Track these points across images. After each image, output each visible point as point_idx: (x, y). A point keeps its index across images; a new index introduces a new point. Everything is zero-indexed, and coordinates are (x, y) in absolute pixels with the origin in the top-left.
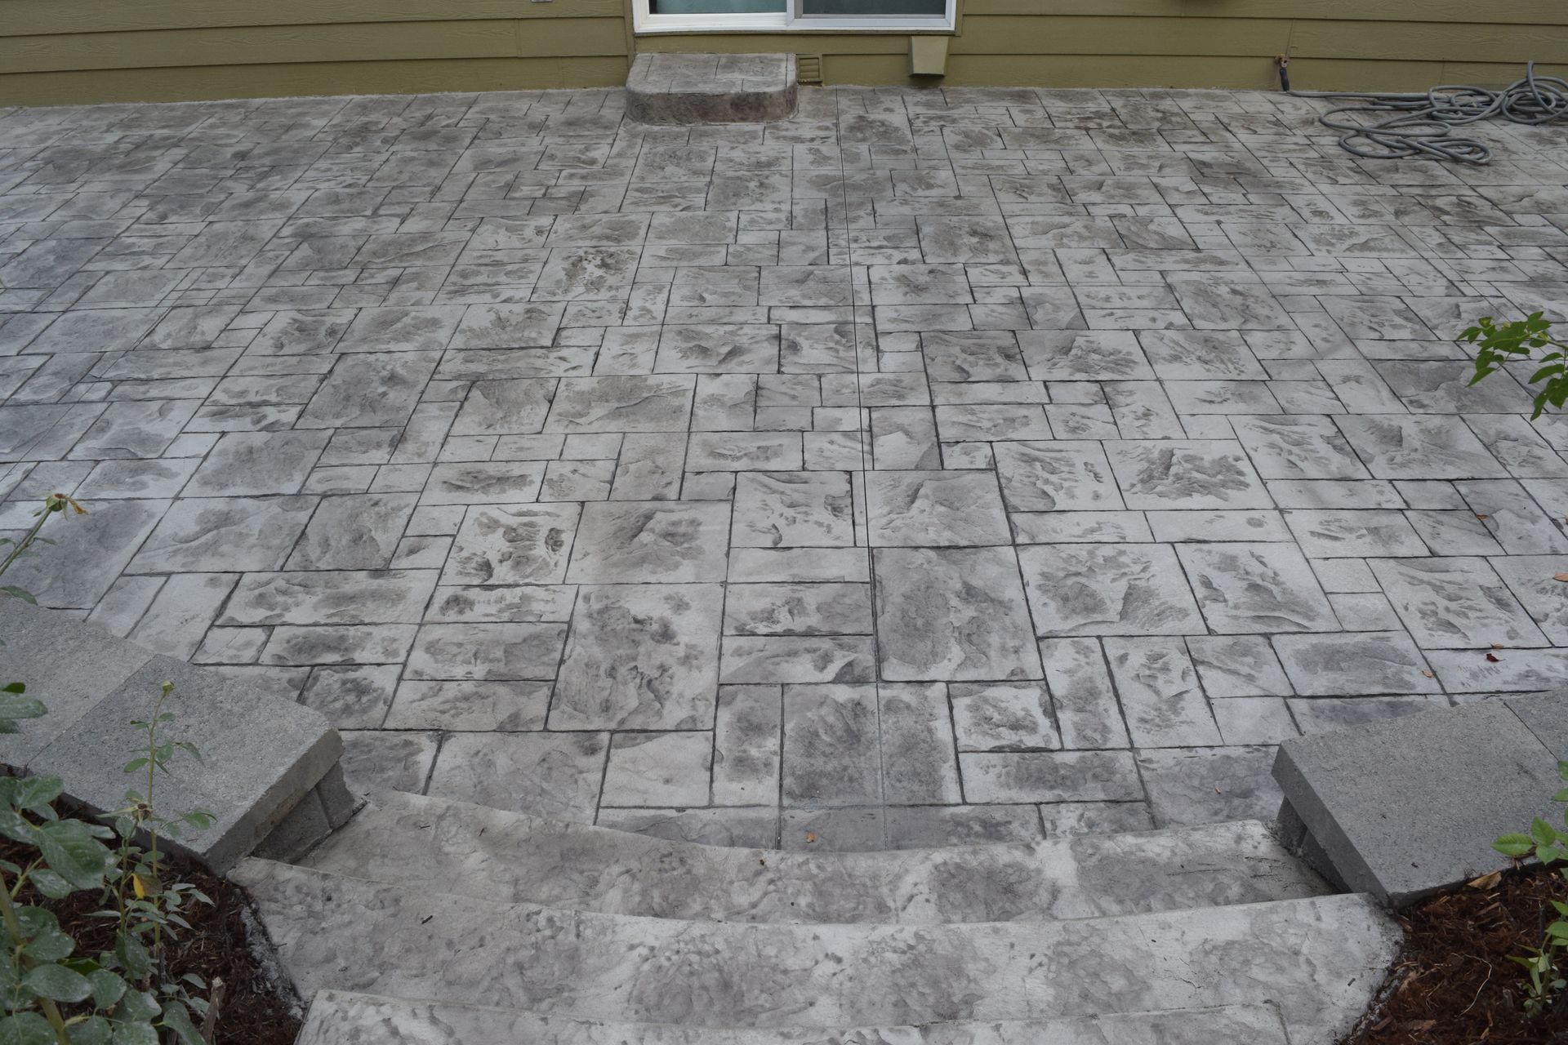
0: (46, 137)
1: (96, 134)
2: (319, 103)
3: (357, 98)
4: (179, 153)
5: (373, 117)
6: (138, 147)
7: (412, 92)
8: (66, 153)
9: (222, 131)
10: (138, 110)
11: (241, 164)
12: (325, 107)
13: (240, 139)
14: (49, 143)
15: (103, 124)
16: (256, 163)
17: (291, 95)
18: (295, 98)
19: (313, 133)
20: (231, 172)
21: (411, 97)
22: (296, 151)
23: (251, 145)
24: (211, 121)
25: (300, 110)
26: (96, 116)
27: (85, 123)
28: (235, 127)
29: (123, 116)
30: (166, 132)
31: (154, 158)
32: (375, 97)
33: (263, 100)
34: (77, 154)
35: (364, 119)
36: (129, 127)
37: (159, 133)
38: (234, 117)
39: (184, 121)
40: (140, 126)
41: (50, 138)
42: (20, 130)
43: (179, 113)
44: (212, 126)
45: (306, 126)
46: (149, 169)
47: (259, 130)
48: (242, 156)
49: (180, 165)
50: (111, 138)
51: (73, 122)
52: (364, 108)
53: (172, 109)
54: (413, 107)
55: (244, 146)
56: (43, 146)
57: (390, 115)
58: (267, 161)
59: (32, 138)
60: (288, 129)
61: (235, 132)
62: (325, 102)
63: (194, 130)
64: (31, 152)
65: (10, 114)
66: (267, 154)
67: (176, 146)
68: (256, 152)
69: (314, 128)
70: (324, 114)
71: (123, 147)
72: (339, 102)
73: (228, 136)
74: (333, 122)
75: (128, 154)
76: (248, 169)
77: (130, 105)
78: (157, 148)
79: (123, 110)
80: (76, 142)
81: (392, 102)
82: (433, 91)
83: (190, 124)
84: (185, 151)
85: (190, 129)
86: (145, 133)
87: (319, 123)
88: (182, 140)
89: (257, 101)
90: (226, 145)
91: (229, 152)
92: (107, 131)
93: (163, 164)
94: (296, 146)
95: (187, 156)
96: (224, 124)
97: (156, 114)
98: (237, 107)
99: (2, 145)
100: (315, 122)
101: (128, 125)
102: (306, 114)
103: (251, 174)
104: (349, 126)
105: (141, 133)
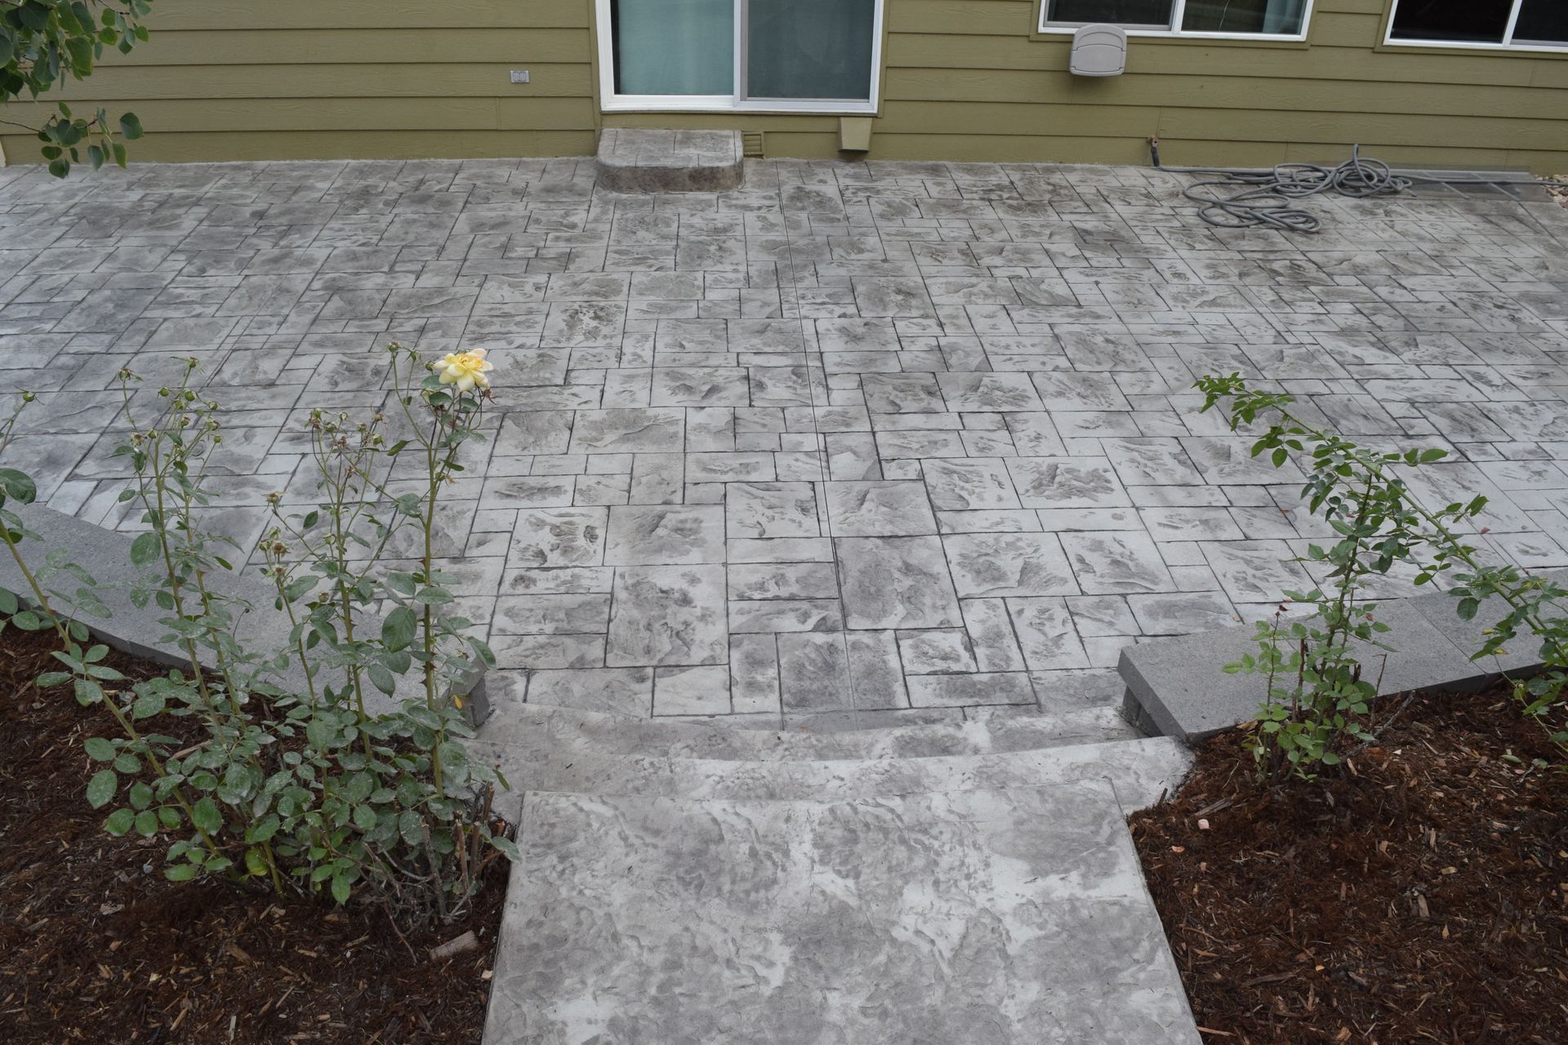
0: (71, 194)
1: (118, 192)
2: (319, 166)
3: (353, 162)
4: (201, 211)
5: (371, 181)
6: (161, 205)
7: (402, 157)
8: (96, 209)
9: (235, 191)
10: (152, 170)
11: (261, 223)
12: (325, 171)
13: (253, 200)
14: (76, 200)
15: (123, 182)
16: (274, 222)
17: (292, 158)
18: (296, 162)
19: (320, 195)
20: (253, 230)
21: (402, 162)
22: (308, 212)
23: (265, 206)
24: (223, 182)
25: (302, 173)
26: (114, 174)
27: (105, 181)
28: (246, 188)
29: (139, 175)
30: (184, 191)
32: (369, 162)
33: (266, 163)
34: (106, 210)
35: (363, 183)
36: (149, 186)
37: (178, 192)
38: (244, 178)
39: (200, 180)
40: (158, 185)
41: (74, 195)
42: (44, 187)
43: (191, 174)
44: (225, 187)
45: (311, 188)
46: (177, 226)
47: (269, 191)
48: (260, 215)
49: (205, 223)
50: (135, 195)
51: (93, 179)
52: (361, 172)
53: (184, 170)
54: (405, 172)
55: (260, 206)
56: (72, 202)
57: (386, 179)
58: (284, 220)
59: (59, 194)
60: (296, 191)
61: (247, 193)
62: (324, 166)
63: (210, 189)
64: (62, 207)
65: (32, 171)
66: (282, 214)
67: (197, 204)
68: (272, 211)
69: (320, 190)
70: (326, 178)
71: (147, 205)
72: (337, 166)
73: (242, 196)
74: (336, 185)
75: (154, 211)
76: (268, 227)
77: (143, 165)
78: (179, 206)
79: (138, 170)
80: (103, 200)
81: (385, 167)
82: (419, 157)
83: (204, 185)
84: (206, 210)
85: (206, 188)
86: (166, 192)
87: (323, 185)
88: (200, 199)
89: (262, 164)
90: (243, 205)
91: (247, 212)
92: (128, 189)
93: (189, 221)
94: (307, 206)
95: (209, 214)
96: (236, 185)
97: (169, 174)
98: (245, 168)
99: (31, 201)
100: (319, 185)
101: (146, 184)
102: (307, 177)
103: (272, 232)
104: (351, 189)
105: (160, 192)
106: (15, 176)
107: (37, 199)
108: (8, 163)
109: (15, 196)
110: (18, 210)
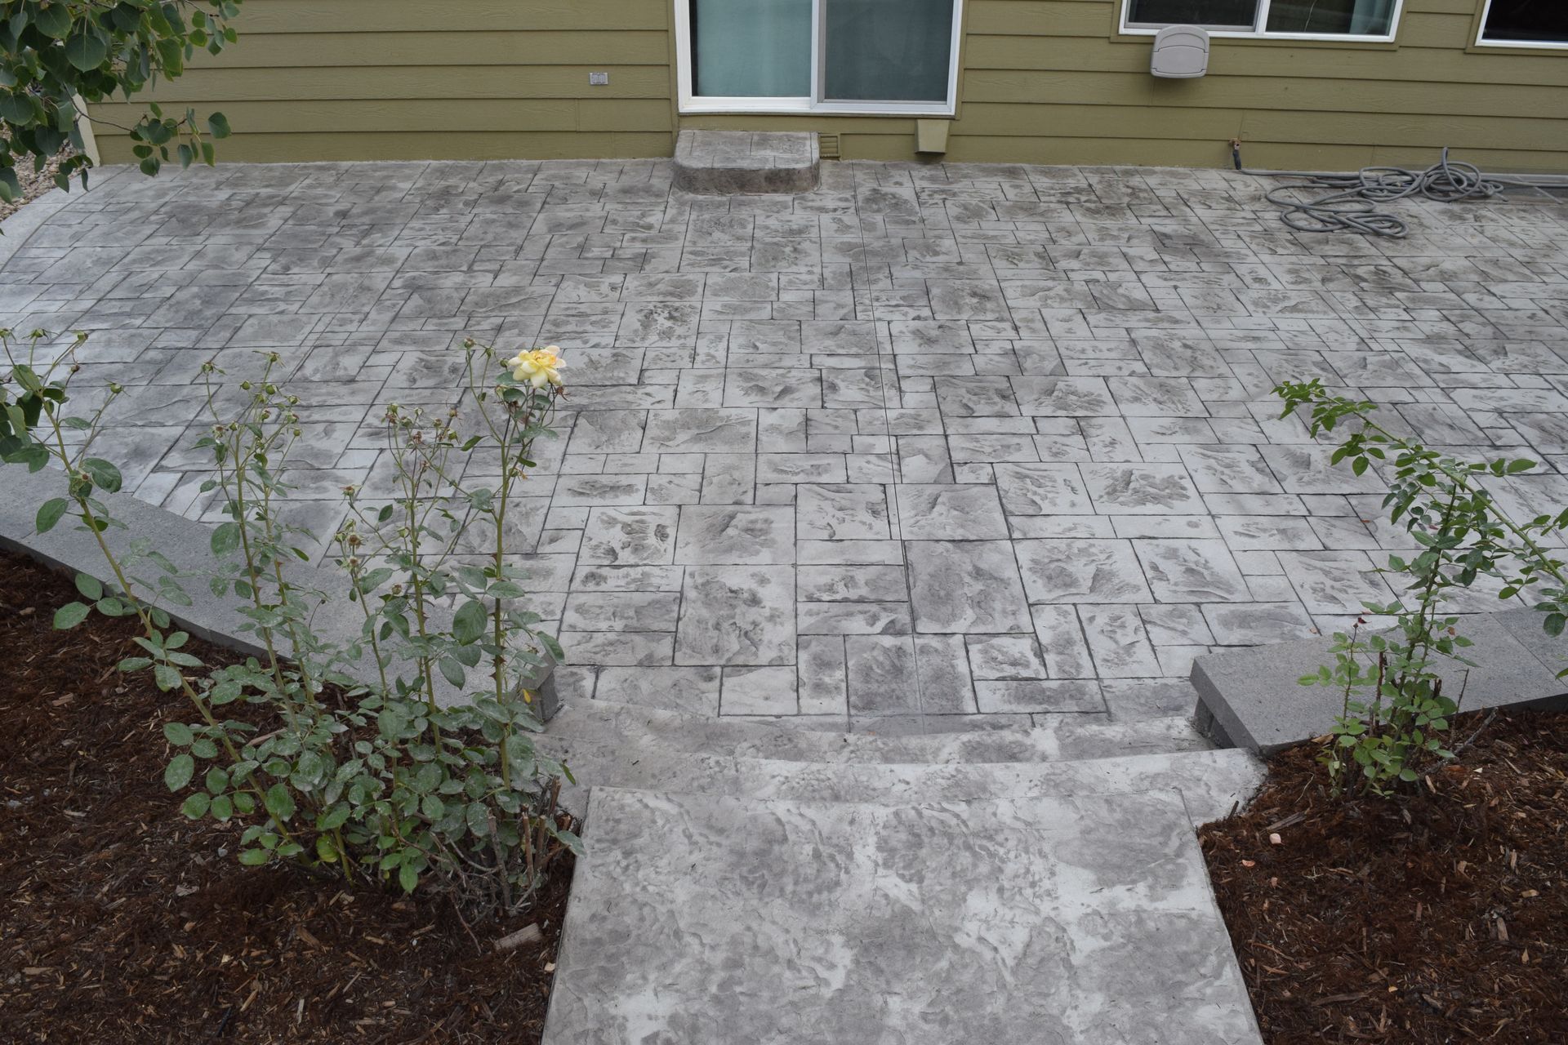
0: (161, 193)
1: (207, 191)
2: (401, 167)
3: (434, 163)
4: (285, 210)
5: (451, 182)
6: (248, 204)
7: (481, 159)
8: (186, 207)
9: (319, 191)
10: (240, 170)
11: (344, 222)
12: (407, 171)
13: (337, 199)
14: (167, 199)
15: (212, 182)
16: (357, 221)
17: (375, 159)
18: (379, 163)
19: (401, 195)
20: (336, 229)
21: (482, 163)
22: (390, 212)
23: (349, 206)
24: (307, 181)
25: (385, 173)
26: (203, 174)
27: (195, 180)
28: (330, 188)
29: (228, 175)
30: (269, 190)
31: (265, 215)
32: (450, 162)
33: (350, 163)
34: (196, 209)
35: (443, 183)
37: (264, 191)
38: (329, 178)
39: (284, 182)
40: (245, 185)
41: (164, 194)
42: (136, 186)
43: (277, 174)
44: (310, 187)
45: (393, 188)
46: (262, 225)
47: (353, 190)
48: (343, 214)
49: (290, 222)
50: (223, 195)
51: (183, 179)
52: (442, 173)
53: (271, 170)
54: (485, 172)
55: (343, 206)
56: (162, 201)
57: (469, 179)
58: (367, 219)
59: (151, 193)
60: (378, 191)
61: (332, 193)
62: (407, 167)
63: (295, 189)
64: (153, 206)
65: (124, 170)
66: (365, 213)
67: (282, 203)
68: (354, 211)
69: (402, 190)
70: (408, 178)
71: (235, 204)
72: (419, 166)
73: (326, 196)
74: (418, 185)
75: (241, 210)
76: (351, 226)
77: (231, 165)
78: (265, 205)
79: (227, 170)
80: (191, 198)
81: (466, 168)
82: (499, 158)
83: (288, 185)
84: (291, 209)
85: (291, 188)
86: (251, 191)
87: (407, 185)
88: (285, 198)
89: (345, 164)
90: (327, 205)
91: (331, 211)
92: (217, 188)
93: (275, 219)
94: (389, 206)
95: (294, 213)
96: (320, 185)
97: (256, 174)
98: (328, 169)
99: (123, 199)
100: (401, 185)
101: (234, 183)
102: (391, 177)
103: (354, 231)
104: (432, 189)
105: (248, 192)
106: (109, 175)
107: (129, 198)
108: (102, 163)
109: (109, 195)
110: (110, 208)
